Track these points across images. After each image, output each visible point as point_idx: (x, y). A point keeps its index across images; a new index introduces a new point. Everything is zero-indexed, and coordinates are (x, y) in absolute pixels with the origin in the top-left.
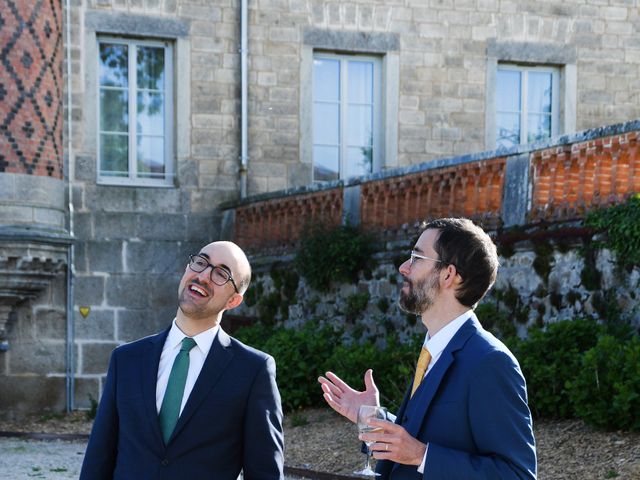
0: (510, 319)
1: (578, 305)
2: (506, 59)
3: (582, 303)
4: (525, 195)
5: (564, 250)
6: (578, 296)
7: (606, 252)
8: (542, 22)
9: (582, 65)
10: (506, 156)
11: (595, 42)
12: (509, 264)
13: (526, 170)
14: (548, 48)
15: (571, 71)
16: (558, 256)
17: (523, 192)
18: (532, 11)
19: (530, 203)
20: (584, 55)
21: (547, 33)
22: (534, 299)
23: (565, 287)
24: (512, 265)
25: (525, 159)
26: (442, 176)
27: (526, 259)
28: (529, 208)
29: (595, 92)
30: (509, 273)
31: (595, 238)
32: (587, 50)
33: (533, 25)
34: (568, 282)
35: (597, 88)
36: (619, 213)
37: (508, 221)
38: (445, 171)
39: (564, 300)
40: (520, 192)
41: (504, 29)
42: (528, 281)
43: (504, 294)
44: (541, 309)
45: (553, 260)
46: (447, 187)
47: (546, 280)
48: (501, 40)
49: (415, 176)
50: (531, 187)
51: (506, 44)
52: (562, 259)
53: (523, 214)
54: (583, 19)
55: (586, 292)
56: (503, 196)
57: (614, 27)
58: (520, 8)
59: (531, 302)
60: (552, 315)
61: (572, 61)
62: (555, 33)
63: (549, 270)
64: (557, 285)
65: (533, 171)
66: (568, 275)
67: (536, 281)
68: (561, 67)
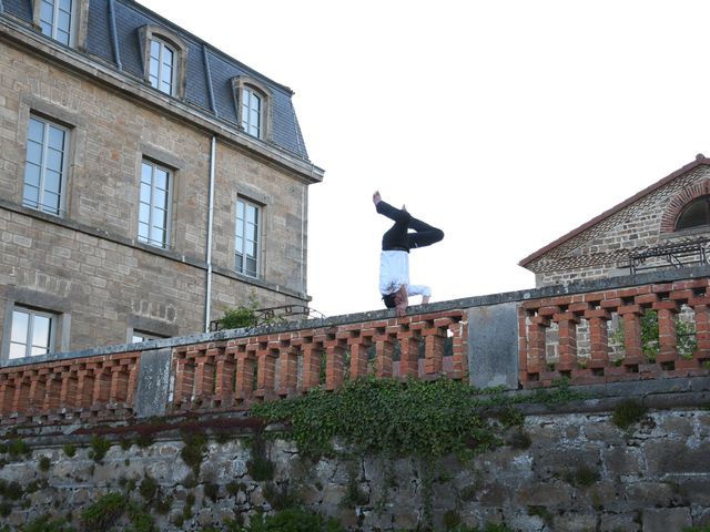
0: (145, 508)
1: (242, 496)
2: (21, 302)
3: (248, 494)
4: (165, 387)
5: (222, 440)
6: (243, 487)
7: (280, 443)
8: (48, 280)
9: (74, 314)
10: (141, 351)
11: (84, 300)
12: (145, 454)
13: (168, 363)
14: (52, 298)
15: (67, 318)
16: (213, 446)
17: (162, 384)
18: (42, 270)
19: (172, 395)
20: (76, 308)
21: (52, 287)
22: (180, 488)
23: (223, 478)
24: (149, 455)
25: (166, 353)
26: (51, 370)
27: (170, 449)
28: (171, 399)
29: (83, 336)
30: (146, 462)
31: (268, 428)
32: (79, 305)
33: (42, 279)
34: (227, 472)
35: (85, 333)
36: (297, 404)
37: (141, 412)
38: (57, 364)
39: (221, 491)
40: (158, 384)
41: (21, 279)
42: (171, 471)
43: (138, 484)
44: (191, 500)
45: (206, 450)
46: (58, 380)
47: (197, 471)
48: (19, 286)
49: (15, 370)
50: (172, 379)
51: (22, 290)
52: (219, 449)
53: (164, 405)
54: (78, 282)
55: (254, 482)
56: (136, 388)
57: (97, 291)
58: (33, 266)
59: (175, 491)
60: (204, 504)
61: (68, 311)
62: (57, 289)
63: (200, 460)
64: (211, 475)
65: (175, 365)
66: (227, 465)
67: (183, 472)
68: (59, 314)
